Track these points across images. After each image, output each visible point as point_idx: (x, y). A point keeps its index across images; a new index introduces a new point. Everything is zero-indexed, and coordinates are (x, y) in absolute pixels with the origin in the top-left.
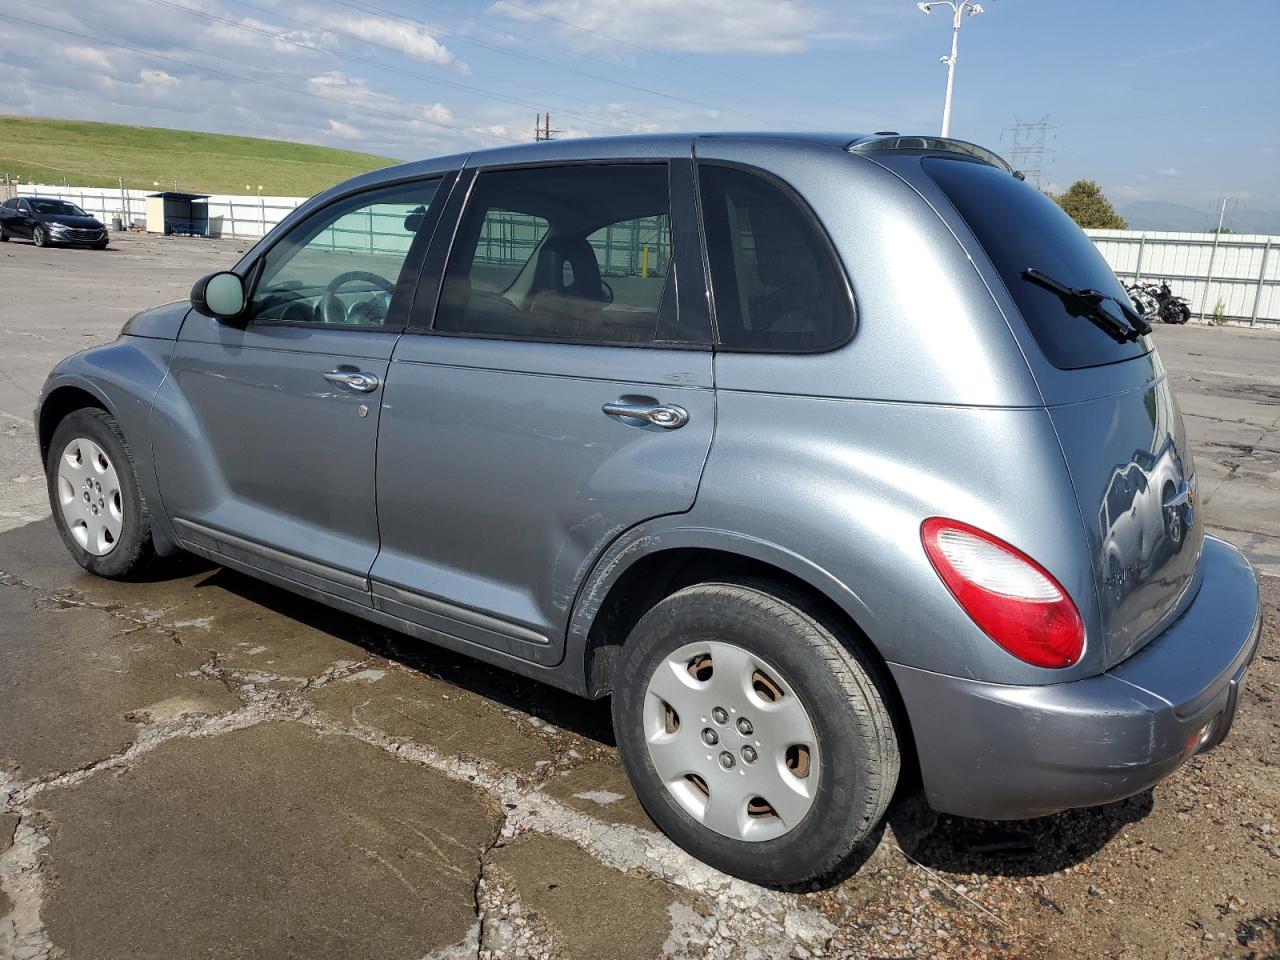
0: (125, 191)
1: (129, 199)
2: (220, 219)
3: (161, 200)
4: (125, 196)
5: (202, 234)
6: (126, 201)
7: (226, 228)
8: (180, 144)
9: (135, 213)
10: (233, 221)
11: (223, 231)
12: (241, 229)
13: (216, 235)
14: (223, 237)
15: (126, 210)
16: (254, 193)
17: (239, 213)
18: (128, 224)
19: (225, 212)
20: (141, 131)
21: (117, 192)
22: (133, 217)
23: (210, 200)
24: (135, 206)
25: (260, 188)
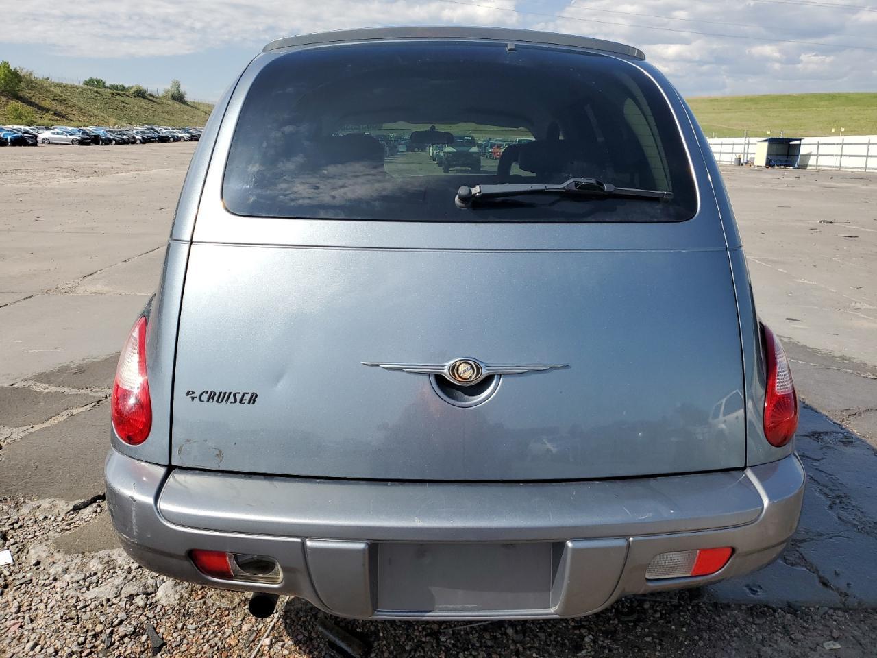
0: (747, 139)
1: (749, 144)
2: (809, 155)
3: (767, 143)
4: (747, 142)
5: (793, 166)
6: (747, 146)
7: (812, 161)
8: (822, 103)
9: (751, 154)
10: (818, 155)
11: (809, 164)
12: (823, 161)
13: (803, 167)
14: (808, 168)
15: (746, 151)
16: (837, 134)
17: (823, 150)
18: (745, 161)
19: (813, 149)
20: (795, 97)
21: (741, 140)
22: (749, 156)
23: (803, 142)
24: (752, 149)
25: (843, 130)
